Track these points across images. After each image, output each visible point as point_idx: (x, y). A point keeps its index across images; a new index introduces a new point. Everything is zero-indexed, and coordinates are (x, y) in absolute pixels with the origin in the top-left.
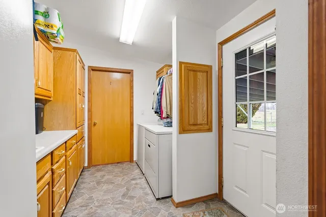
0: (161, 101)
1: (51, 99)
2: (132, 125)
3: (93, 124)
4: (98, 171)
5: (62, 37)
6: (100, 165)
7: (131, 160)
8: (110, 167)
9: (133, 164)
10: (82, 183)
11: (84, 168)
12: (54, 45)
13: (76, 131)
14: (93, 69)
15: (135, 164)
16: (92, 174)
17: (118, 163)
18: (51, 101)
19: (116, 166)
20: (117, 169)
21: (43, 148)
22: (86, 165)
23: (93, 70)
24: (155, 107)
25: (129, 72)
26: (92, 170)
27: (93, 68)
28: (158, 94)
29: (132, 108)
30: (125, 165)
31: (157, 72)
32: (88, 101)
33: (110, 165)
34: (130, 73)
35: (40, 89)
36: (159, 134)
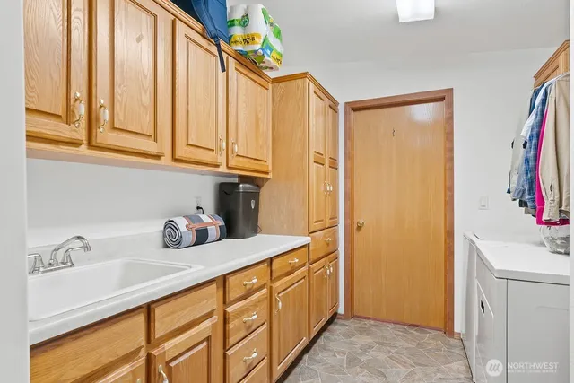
0: (536, 167)
1: (269, 177)
2: (450, 234)
3: (355, 226)
4: (362, 331)
5: (279, 54)
6: (369, 319)
7: (447, 328)
8: (389, 331)
9: (452, 341)
10: (324, 348)
11: (334, 316)
12: (272, 74)
13: (306, 240)
14: (356, 108)
15: (458, 343)
16: (349, 335)
17: (412, 326)
18: (268, 179)
19: (406, 331)
20: (404, 341)
21: (201, 267)
22: (341, 310)
23: (355, 110)
24: (513, 186)
25: (441, 95)
26: (352, 324)
27: (355, 106)
28: (525, 146)
29: (449, 189)
30: (427, 337)
31: (536, 77)
32: (346, 178)
33: (390, 326)
34: (442, 99)
35: (241, 159)
36: (508, 278)
